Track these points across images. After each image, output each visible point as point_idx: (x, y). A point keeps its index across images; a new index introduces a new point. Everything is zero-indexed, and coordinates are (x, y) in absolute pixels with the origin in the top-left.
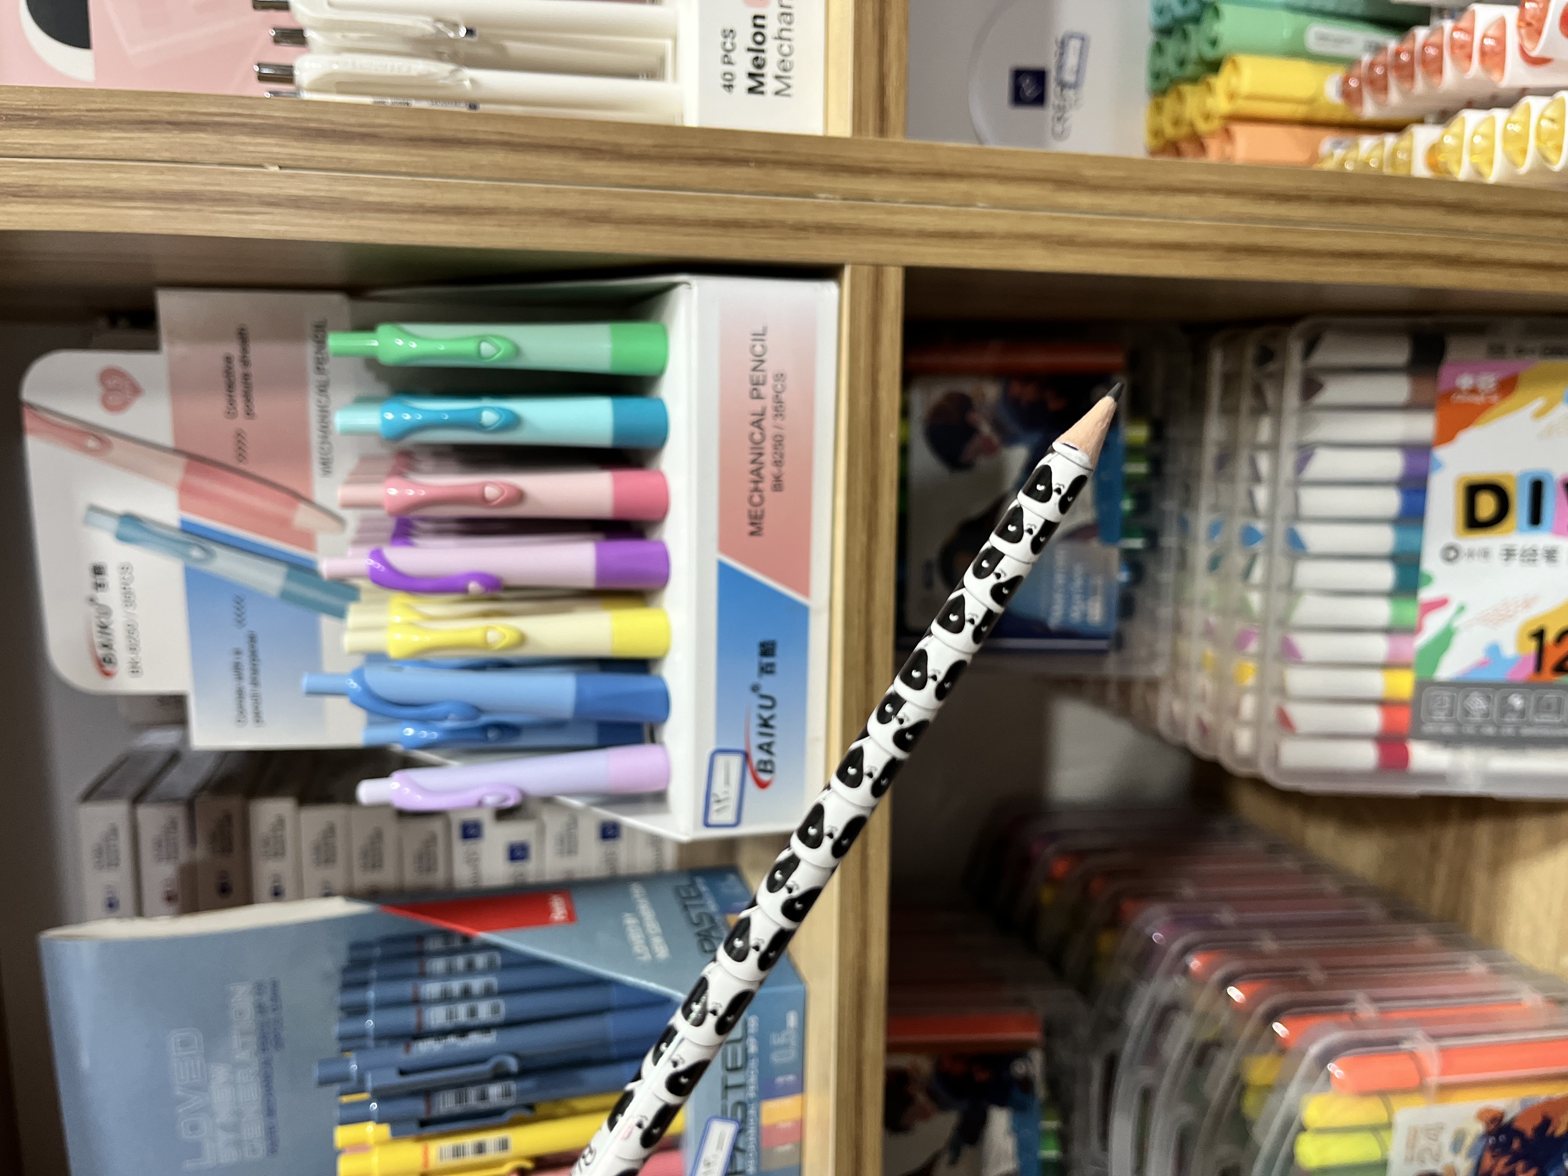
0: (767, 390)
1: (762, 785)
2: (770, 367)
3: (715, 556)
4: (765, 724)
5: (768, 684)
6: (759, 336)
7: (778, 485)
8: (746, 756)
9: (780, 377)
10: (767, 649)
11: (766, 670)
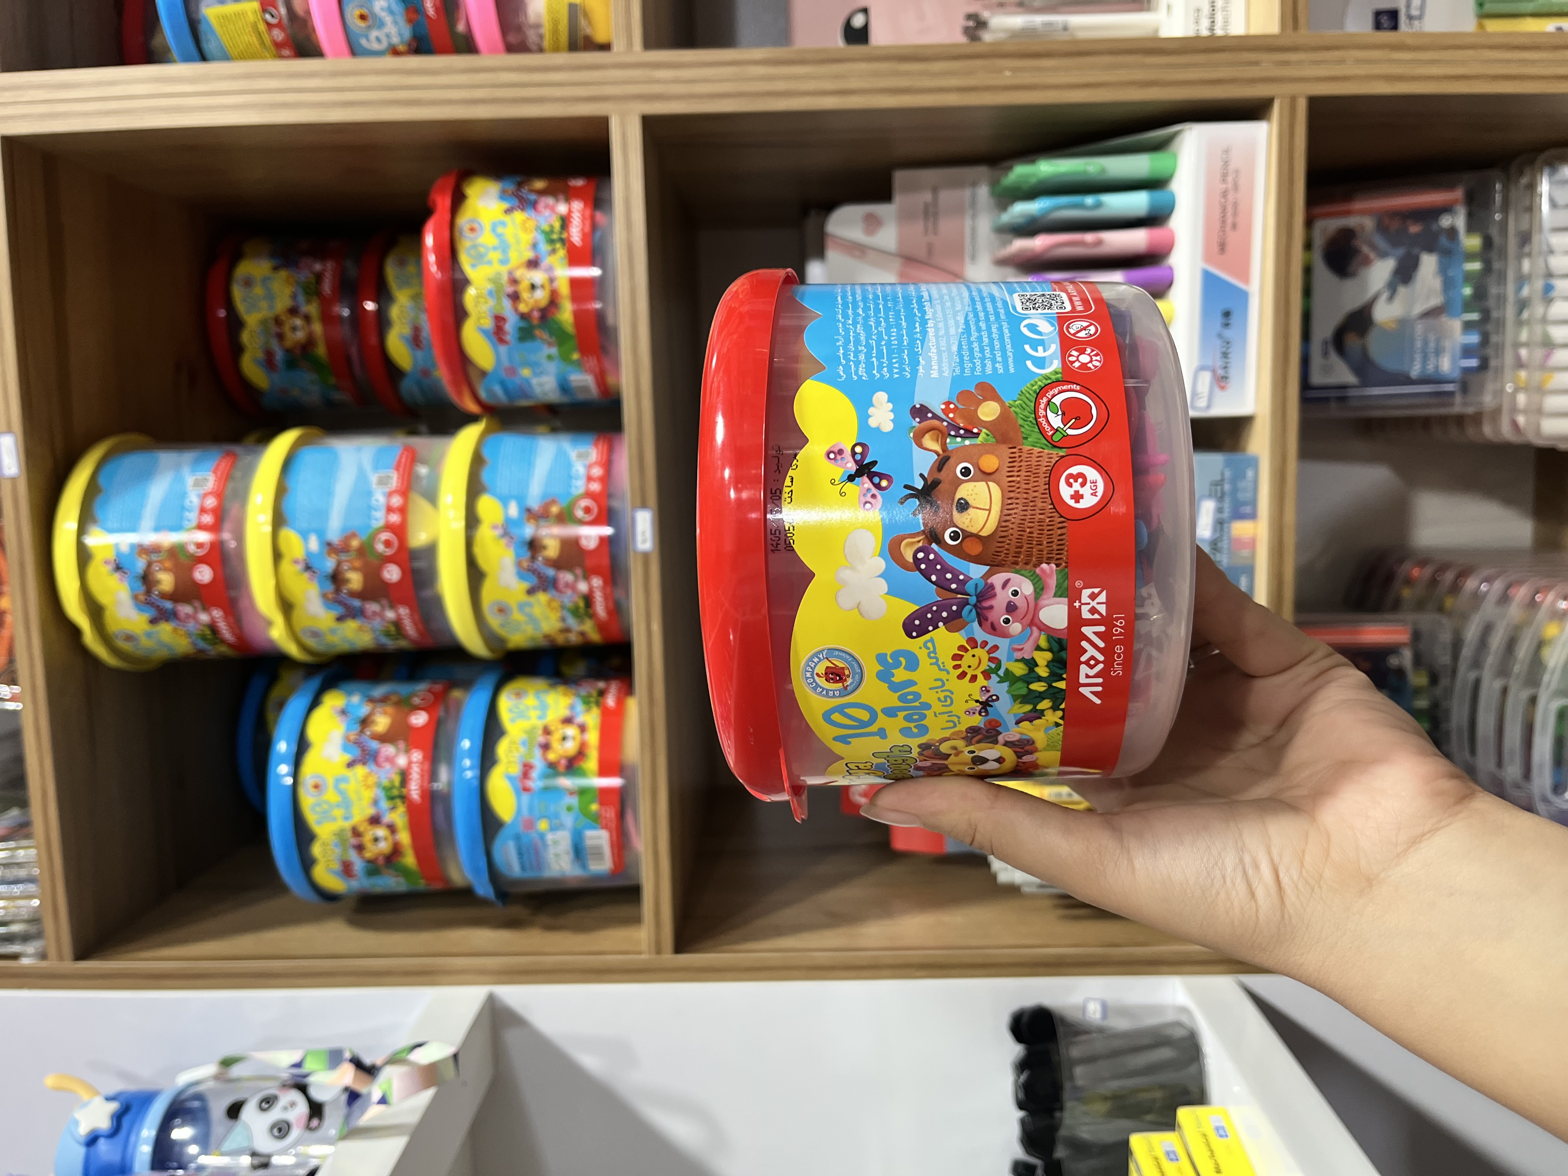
0: (1230, 179)
1: (1222, 388)
2: (1232, 166)
3: (1201, 265)
4: (1225, 355)
5: (1228, 333)
6: (1227, 151)
7: (1234, 226)
8: (1214, 371)
9: (1237, 172)
10: (1227, 314)
11: (1227, 325)
